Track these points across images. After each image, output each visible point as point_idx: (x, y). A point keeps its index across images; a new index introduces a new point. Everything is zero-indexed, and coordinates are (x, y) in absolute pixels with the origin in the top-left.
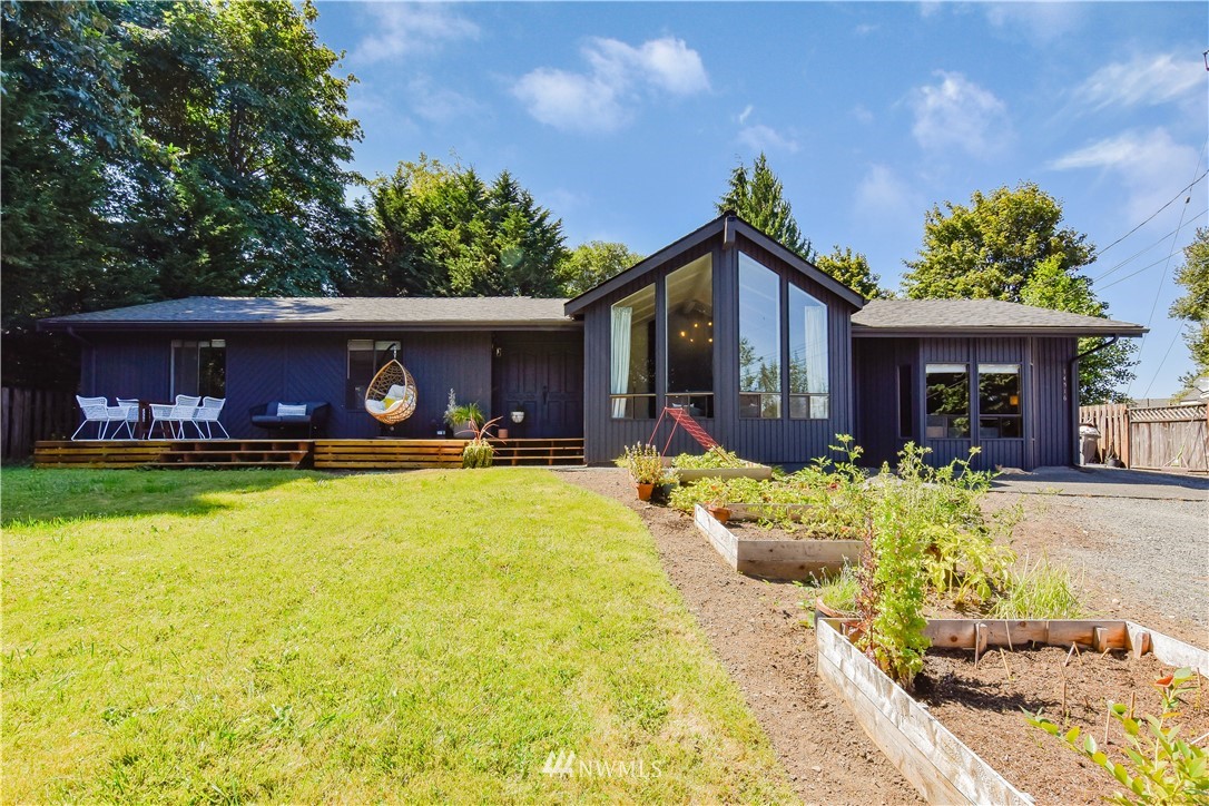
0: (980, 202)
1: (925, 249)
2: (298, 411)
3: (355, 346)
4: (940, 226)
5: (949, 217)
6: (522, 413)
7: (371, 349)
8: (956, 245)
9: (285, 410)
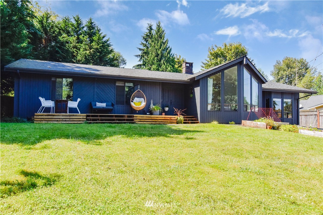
0: (226, 46)
1: (208, 59)
2: (104, 105)
3: (118, 84)
4: (213, 53)
5: (216, 50)
6: (168, 108)
7: (123, 85)
8: (219, 59)
9: (99, 105)
